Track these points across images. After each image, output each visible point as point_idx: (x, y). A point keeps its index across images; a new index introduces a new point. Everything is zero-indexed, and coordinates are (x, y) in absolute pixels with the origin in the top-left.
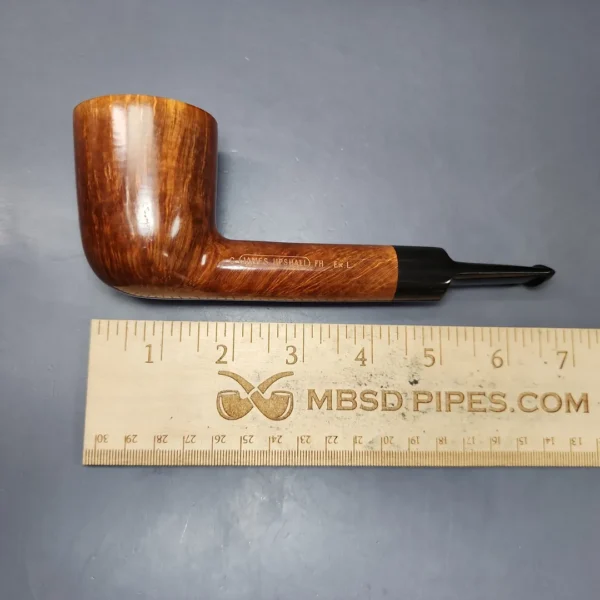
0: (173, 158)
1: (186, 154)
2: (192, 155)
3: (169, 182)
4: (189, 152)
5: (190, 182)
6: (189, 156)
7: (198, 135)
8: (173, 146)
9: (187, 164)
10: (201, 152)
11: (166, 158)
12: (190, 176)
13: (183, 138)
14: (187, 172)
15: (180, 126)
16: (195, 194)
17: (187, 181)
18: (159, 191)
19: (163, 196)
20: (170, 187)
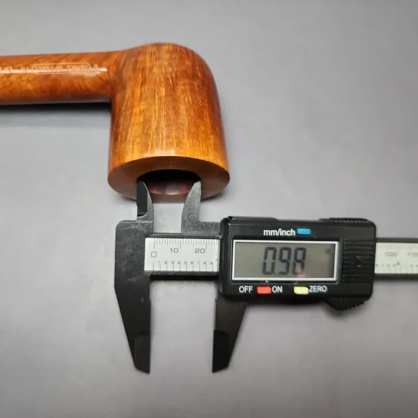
1: (126, 123)
5: (123, 104)
8: (135, 123)
9: (125, 116)
14: (125, 110)
17: (125, 104)
18: (146, 87)
19: (143, 83)
20: (138, 92)
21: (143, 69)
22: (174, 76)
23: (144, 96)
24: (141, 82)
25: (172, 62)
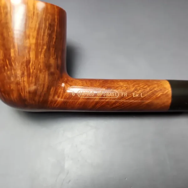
0: (33, 37)
1: (42, 34)
2: (46, 34)
3: (31, 53)
4: (44, 33)
5: (46, 51)
6: (44, 35)
7: (50, 21)
8: (33, 30)
9: (43, 40)
10: (53, 31)
11: (29, 38)
12: (45, 47)
13: (40, 24)
14: (43, 45)
15: (38, 17)
16: (49, 58)
17: (44, 50)
18: (25, 59)
19: (28, 62)
20: (32, 56)
21: (29, 75)
22: (6, 68)
23: (27, 51)
24: (31, 64)
25: (8, 80)
